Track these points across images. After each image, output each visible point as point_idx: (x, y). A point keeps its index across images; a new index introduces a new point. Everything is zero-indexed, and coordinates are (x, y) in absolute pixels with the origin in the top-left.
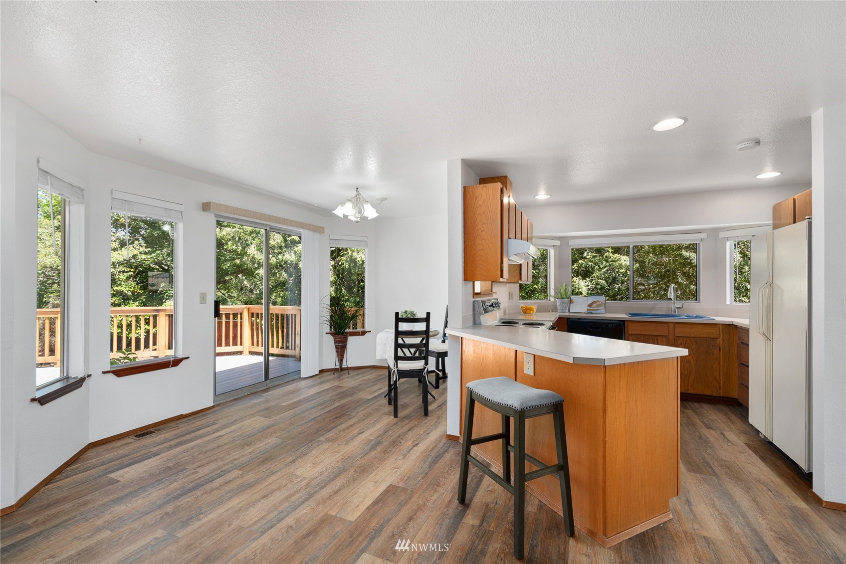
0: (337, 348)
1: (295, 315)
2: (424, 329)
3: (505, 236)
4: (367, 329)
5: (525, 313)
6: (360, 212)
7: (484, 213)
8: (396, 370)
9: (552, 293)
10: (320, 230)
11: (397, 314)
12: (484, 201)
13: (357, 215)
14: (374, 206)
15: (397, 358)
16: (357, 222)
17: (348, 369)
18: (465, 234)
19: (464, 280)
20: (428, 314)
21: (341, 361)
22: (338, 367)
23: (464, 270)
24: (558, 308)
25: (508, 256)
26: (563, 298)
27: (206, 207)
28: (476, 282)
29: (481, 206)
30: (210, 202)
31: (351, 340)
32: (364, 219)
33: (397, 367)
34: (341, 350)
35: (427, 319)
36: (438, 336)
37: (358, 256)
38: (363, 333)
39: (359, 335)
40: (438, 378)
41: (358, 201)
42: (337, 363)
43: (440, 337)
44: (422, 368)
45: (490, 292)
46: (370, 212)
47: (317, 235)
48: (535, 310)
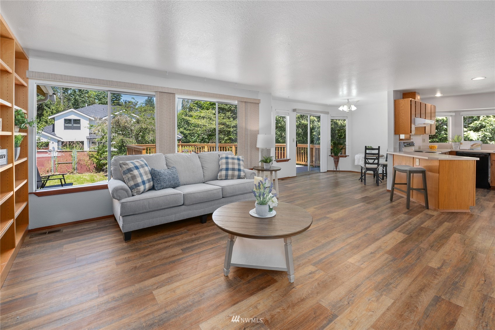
0: (335, 161)
1: (313, 148)
2: (377, 153)
3: (413, 117)
4: (347, 154)
5: (431, 149)
6: (349, 108)
7: (403, 109)
8: (365, 167)
9: (450, 140)
10: (327, 113)
11: (366, 147)
12: (403, 105)
13: (348, 109)
14: (355, 106)
15: (366, 163)
16: (348, 112)
17: (340, 171)
18: (395, 117)
19: (395, 134)
20: (379, 147)
21: (336, 167)
22: (335, 170)
23: (395, 131)
24: (453, 147)
25: (414, 124)
26: (456, 142)
27: (294, 110)
28: (401, 135)
29: (402, 107)
30: (296, 109)
31: (341, 159)
32: (350, 111)
33: (366, 166)
34: (336, 163)
35: (379, 149)
36: (383, 157)
37: (339, 122)
38: (346, 156)
39: (343, 157)
40: (383, 176)
41: (349, 104)
42: (335, 168)
43: (385, 158)
44: (376, 167)
45: (410, 139)
46: (354, 108)
47: (326, 115)
48: (437, 147)
